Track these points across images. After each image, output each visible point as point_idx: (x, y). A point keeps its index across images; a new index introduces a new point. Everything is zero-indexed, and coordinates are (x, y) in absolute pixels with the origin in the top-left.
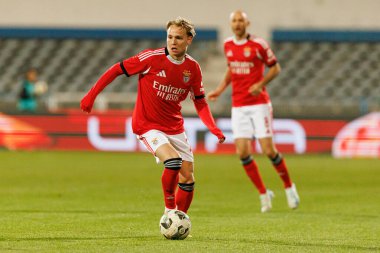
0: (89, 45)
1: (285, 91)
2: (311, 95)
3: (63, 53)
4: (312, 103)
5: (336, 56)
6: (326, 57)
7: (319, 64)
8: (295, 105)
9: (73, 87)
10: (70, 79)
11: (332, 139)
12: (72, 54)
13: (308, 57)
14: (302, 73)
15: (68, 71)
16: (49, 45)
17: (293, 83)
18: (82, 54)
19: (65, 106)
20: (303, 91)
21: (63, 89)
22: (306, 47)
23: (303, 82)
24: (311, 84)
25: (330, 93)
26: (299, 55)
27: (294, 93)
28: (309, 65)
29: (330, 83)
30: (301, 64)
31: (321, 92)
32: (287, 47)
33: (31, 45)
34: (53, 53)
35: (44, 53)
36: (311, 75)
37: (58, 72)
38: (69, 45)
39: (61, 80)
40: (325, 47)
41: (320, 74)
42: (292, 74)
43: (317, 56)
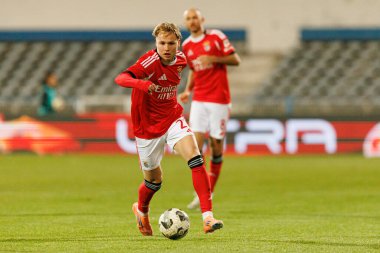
0: (116, 47)
1: (315, 91)
2: (341, 95)
3: (90, 55)
4: (342, 102)
5: (366, 54)
6: (356, 55)
7: (349, 63)
8: (325, 104)
9: (101, 89)
10: (98, 82)
11: (362, 140)
12: (99, 56)
13: (337, 56)
14: (331, 73)
15: (96, 73)
16: (76, 48)
17: (323, 82)
18: (109, 56)
19: (93, 109)
20: (333, 91)
21: (90, 92)
22: (336, 46)
23: (332, 81)
24: (341, 83)
25: (360, 92)
26: (328, 54)
27: (324, 93)
28: (339, 64)
29: (360, 82)
30: (330, 63)
31: (352, 91)
32: (316, 46)
33: (58, 48)
34: (80, 56)
35: (71, 56)
36: (340, 74)
37: (86, 75)
38: (96, 47)
39: (88, 83)
40: (355, 46)
41: (350, 72)
42: (322, 74)
43: (347, 55)
